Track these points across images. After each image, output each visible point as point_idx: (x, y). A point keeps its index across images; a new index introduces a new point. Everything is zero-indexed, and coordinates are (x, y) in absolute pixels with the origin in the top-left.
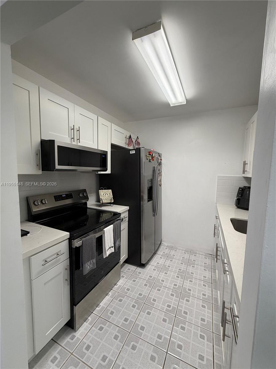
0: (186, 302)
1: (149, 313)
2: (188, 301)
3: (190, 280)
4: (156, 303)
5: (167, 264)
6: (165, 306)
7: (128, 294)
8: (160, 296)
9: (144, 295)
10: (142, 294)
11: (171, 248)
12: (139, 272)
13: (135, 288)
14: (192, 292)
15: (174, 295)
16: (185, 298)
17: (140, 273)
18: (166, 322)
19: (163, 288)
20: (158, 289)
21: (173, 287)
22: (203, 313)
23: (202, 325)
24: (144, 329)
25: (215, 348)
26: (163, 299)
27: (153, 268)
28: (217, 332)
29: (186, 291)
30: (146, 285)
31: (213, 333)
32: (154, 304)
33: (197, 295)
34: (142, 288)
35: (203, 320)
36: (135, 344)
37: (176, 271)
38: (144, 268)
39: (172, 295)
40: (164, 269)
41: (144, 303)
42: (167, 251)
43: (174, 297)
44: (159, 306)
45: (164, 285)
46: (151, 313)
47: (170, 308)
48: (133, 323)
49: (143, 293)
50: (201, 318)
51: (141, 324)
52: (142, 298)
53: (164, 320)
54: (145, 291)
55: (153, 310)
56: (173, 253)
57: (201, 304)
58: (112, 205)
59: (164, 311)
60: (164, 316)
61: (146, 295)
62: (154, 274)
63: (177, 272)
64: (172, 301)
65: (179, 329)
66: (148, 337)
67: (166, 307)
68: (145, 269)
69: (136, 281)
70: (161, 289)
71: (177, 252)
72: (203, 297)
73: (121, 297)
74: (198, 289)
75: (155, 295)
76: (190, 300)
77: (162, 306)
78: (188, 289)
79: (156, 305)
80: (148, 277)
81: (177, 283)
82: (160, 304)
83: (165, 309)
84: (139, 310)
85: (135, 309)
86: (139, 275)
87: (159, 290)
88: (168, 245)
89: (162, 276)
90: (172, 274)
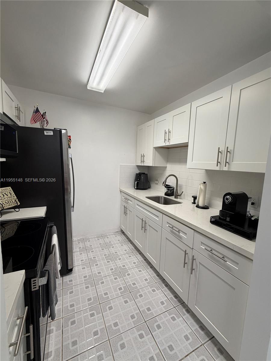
0: (129, 276)
1: (111, 308)
2: (129, 275)
3: (119, 259)
4: (109, 295)
5: (91, 256)
6: (117, 291)
7: (75, 310)
8: (107, 287)
9: (93, 297)
10: (91, 298)
11: (83, 240)
12: (69, 281)
13: (79, 298)
14: (126, 267)
15: (117, 278)
16: (126, 274)
17: (71, 281)
18: (128, 302)
19: (105, 279)
20: (101, 282)
21: (112, 272)
22: (143, 275)
23: (148, 283)
24: (117, 323)
25: (164, 291)
26: (112, 287)
27: (81, 267)
28: (157, 281)
29: (122, 268)
30: (87, 288)
31: (156, 283)
32: (108, 297)
33: (131, 266)
34: (86, 293)
35: (146, 280)
36: (121, 343)
37: (103, 258)
38: (71, 273)
39: (116, 279)
40: (92, 262)
41: (100, 304)
42: (81, 245)
43: (119, 279)
44: (113, 295)
45: (103, 275)
46: (112, 306)
47: (122, 289)
48: (105, 329)
49: (91, 296)
50: (145, 280)
51: (112, 323)
52: (93, 301)
53: (126, 302)
54: (91, 293)
55: (112, 303)
56: (88, 244)
57: (137, 270)
58: (17, 210)
59: (120, 295)
60: (123, 299)
61: (95, 295)
62: (87, 272)
63: (105, 258)
64: (119, 283)
65: (139, 299)
66: (125, 326)
67: (119, 291)
68: (73, 273)
69: (73, 291)
70: (104, 280)
71: (91, 242)
72: (135, 265)
73: (69, 319)
74: (128, 261)
75: (103, 290)
76: (130, 272)
77: (116, 293)
78: (122, 266)
79: (110, 296)
80: (83, 279)
81: (112, 267)
82: (113, 293)
83: (120, 294)
84: (100, 313)
85: (96, 316)
86: (72, 283)
87: (103, 283)
88: (78, 240)
89: (95, 270)
90: (102, 262)
